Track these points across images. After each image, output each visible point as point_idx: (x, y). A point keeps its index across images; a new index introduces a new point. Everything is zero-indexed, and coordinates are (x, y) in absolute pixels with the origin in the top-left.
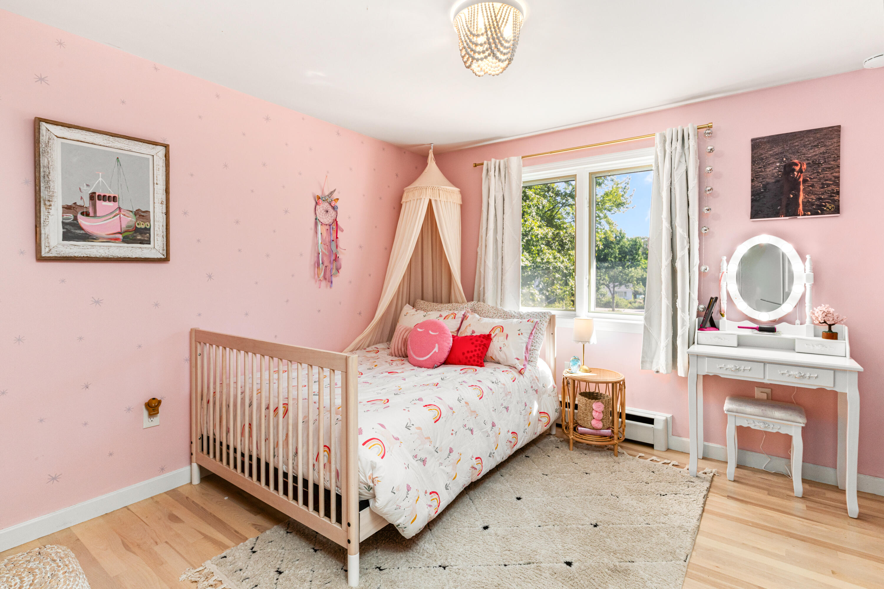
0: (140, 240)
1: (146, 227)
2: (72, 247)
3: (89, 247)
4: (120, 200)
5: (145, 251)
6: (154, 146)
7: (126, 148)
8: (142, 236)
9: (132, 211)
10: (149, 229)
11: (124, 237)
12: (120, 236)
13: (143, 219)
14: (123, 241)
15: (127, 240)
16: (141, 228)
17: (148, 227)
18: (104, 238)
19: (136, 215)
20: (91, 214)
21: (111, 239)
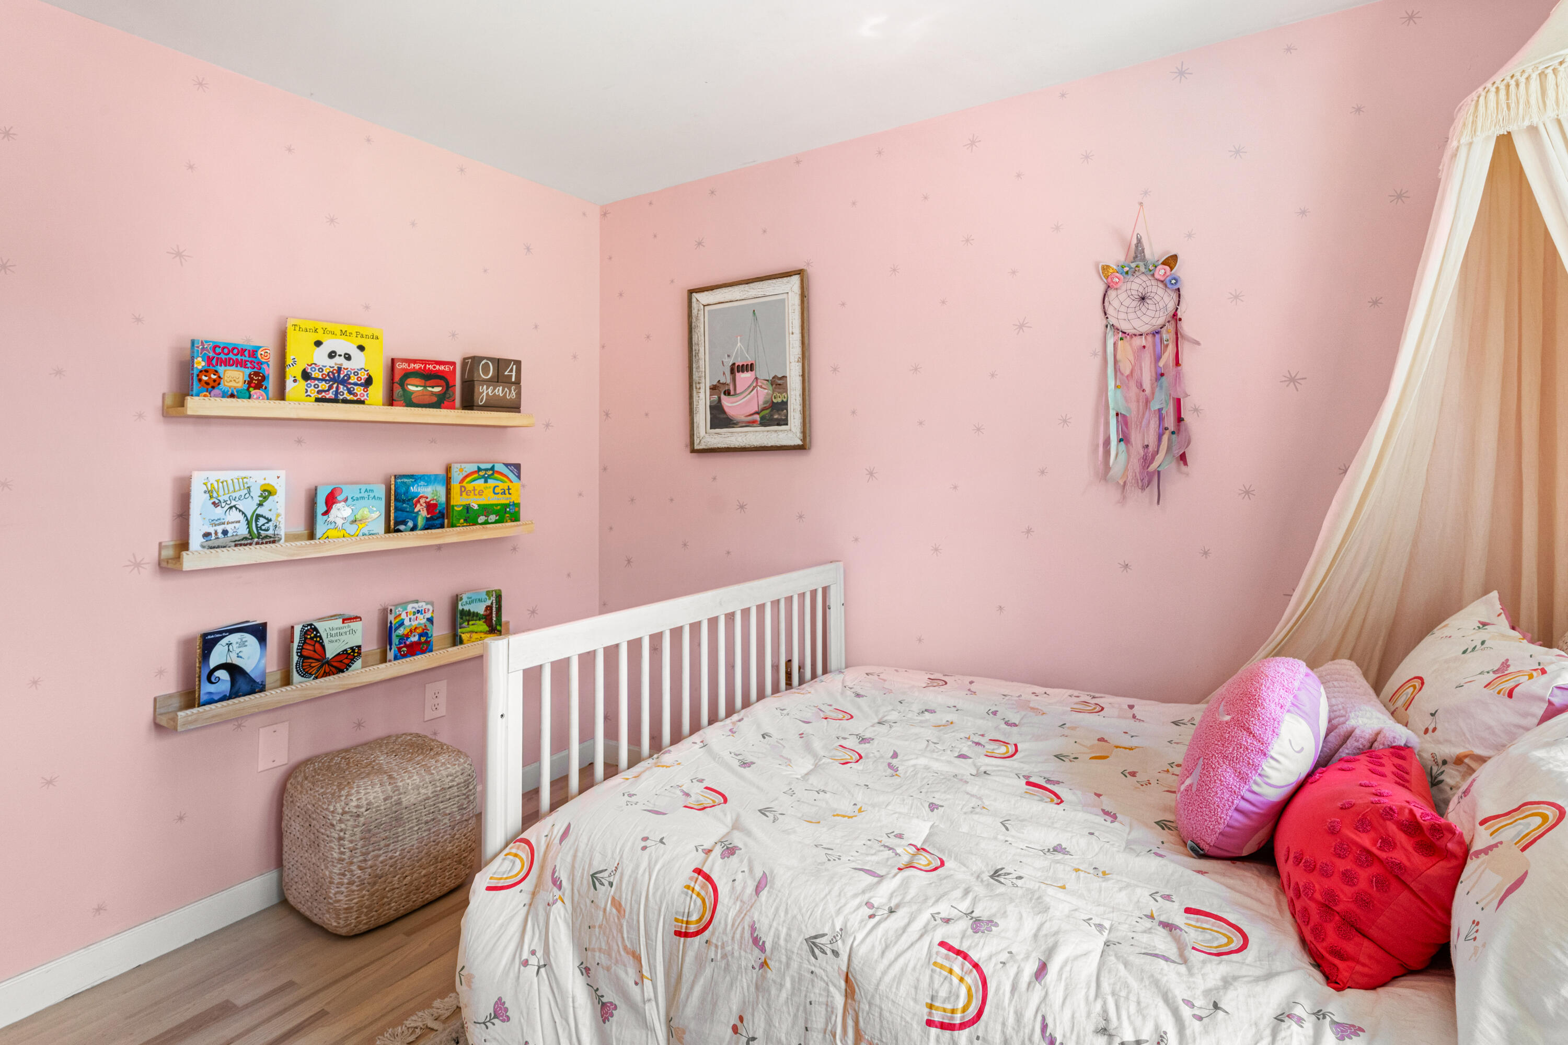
0: (777, 419)
1: (783, 401)
2: (716, 436)
3: (729, 435)
4: (757, 369)
5: (782, 435)
6: (789, 278)
7: (761, 294)
8: (779, 414)
9: (768, 381)
10: (786, 403)
11: (762, 418)
12: (757, 417)
13: (779, 388)
14: (761, 424)
15: (766, 422)
16: (777, 403)
17: (785, 400)
18: (743, 422)
19: (772, 385)
20: (732, 393)
21: (749, 422)
